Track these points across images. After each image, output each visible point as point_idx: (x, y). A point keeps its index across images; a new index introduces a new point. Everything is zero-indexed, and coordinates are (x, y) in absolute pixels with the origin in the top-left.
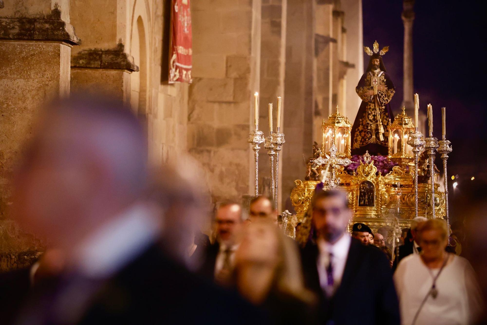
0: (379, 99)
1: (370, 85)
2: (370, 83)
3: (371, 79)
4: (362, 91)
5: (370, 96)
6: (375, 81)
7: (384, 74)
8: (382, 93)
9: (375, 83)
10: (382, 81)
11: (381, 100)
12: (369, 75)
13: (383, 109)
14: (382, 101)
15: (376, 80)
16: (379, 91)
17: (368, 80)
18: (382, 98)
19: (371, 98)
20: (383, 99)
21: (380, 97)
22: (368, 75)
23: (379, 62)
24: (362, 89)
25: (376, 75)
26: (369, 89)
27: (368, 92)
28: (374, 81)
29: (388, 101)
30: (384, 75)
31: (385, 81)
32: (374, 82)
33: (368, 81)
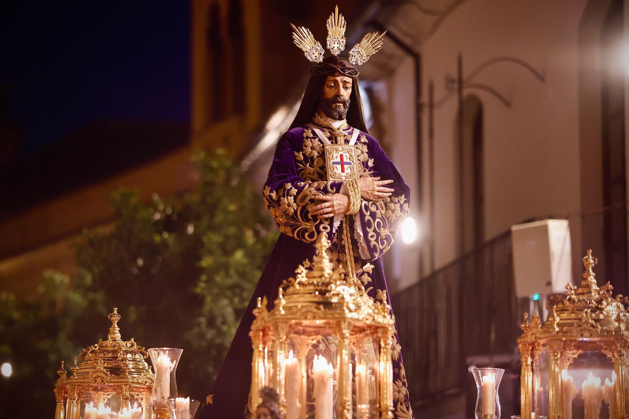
0: (366, 233)
1: (322, 175)
2: (323, 168)
3: (322, 154)
4: (295, 198)
5: (326, 219)
6: (342, 163)
7: (363, 139)
8: (373, 209)
9: (343, 171)
10: (363, 163)
11: (372, 237)
12: (314, 138)
13: (368, 273)
14: (373, 242)
15: (345, 160)
16: (364, 202)
17: (312, 159)
18: (375, 231)
19: (331, 225)
20: (378, 234)
21: (365, 225)
22: (307, 138)
23: (350, 91)
24: (294, 191)
25: (341, 140)
26: (325, 191)
27: (325, 201)
28: (338, 160)
29: (391, 240)
30: (367, 141)
31: (371, 163)
32: (339, 166)
33: (309, 159)
